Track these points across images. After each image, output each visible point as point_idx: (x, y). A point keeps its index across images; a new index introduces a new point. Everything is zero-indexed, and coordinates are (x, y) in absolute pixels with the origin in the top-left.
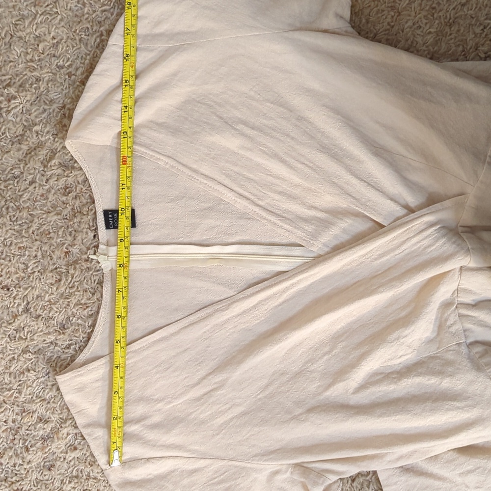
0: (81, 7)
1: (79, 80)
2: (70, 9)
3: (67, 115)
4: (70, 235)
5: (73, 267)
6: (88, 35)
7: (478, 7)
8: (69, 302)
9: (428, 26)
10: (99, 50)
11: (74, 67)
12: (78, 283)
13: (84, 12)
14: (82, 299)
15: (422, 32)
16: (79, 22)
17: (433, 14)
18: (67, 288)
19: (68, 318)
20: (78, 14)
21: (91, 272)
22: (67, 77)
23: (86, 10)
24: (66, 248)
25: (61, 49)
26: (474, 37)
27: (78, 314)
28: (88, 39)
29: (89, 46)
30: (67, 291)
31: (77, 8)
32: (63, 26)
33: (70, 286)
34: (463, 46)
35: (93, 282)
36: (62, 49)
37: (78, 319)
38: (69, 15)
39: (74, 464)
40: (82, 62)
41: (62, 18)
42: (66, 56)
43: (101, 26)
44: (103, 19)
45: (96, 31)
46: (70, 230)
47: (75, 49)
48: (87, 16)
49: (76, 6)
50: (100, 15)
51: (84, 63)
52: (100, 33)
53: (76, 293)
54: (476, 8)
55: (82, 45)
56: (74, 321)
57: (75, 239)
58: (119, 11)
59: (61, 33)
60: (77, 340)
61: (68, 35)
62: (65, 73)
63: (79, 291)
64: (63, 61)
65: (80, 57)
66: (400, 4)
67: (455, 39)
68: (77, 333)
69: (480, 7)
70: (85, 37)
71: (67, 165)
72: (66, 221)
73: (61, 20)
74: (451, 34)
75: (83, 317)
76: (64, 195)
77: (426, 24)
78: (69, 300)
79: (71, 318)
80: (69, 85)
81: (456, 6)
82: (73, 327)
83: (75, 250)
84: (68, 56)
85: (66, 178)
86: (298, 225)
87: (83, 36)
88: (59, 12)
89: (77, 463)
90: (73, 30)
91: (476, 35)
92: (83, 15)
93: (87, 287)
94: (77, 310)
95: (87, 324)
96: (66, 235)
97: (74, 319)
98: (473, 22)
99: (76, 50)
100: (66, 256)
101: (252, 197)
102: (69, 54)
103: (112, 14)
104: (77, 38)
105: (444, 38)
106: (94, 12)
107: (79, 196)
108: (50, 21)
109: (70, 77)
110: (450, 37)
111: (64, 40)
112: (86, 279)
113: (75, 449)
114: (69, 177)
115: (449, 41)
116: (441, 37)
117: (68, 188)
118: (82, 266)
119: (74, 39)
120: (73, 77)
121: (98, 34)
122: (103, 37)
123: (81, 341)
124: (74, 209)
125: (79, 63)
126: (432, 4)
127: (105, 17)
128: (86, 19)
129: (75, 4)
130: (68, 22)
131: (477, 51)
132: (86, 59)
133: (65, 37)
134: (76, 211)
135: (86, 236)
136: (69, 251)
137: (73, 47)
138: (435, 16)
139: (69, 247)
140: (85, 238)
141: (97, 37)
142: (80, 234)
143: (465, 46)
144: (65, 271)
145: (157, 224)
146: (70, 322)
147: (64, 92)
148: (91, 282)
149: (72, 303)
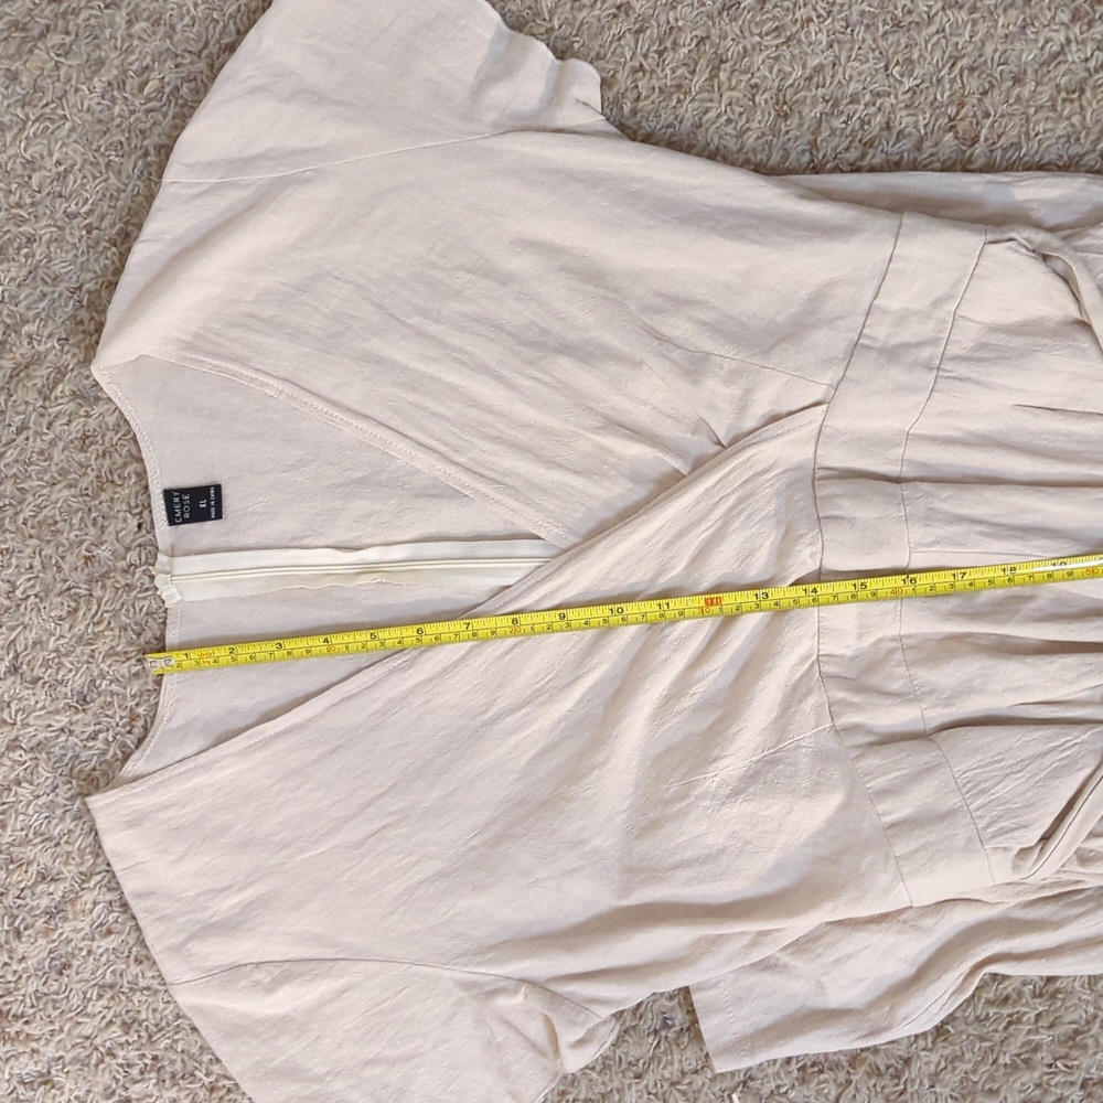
0: (108, 106)
1: (107, 238)
2: (88, 110)
3: (85, 303)
4: (94, 525)
5: (100, 583)
6: (123, 156)
7: (836, 82)
8: (93, 651)
9: (744, 117)
10: (143, 182)
11: (96, 214)
12: (110, 614)
13: (113, 114)
14: (118, 645)
15: (735, 129)
16: (105, 133)
17: (754, 96)
18: (89, 624)
19: (93, 681)
20: (102, 117)
21: (134, 593)
22: (84, 233)
23: (117, 110)
24: (86, 550)
25: (72, 183)
26: (829, 136)
27: (111, 673)
28: (122, 163)
29: (124, 176)
30: (90, 631)
31: (100, 108)
32: (75, 141)
33: (96, 620)
34: (811, 154)
35: (138, 611)
36: (75, 182)
37: (112, 682)
38: (87, 121)
39: (108, 961)
40: (112, 204)
41: (74, 126)
42: (82, 195)
43: (144, 139)
44: (148, 125)
45: (136, 147)
46: (94, 515)
47: (97, 182)
48: (118, 120)
49: (99, 104)
50: (144, 120)
51: (115, 207)
52: (143, 150)
53: (106, 633)
54: (831, 83)
55: (110, 174)
56: (103, 687)
57: (103, 532)
58: (177, 109)
59: (72, 154)
60: (109, 723)
61: (85, 157)
62: (82, 225)
63: (112, 630)
64: (77, 204)
65: (108, 195)
66: (691, 80)
67: (795, 142)
68: (109, 710)
69: (840, 82)
70: (116, 159)
71: (86, 395)
72: (86, 498)
73: (72, 130)
74: (787, 132)
75: (120, 678)
76: (83, 450)
77: (741, 114)
78: (93, 647)
79: (98, 682)
80: (88, 247)
81: (795, 80)
82: (102, 698)
83: (103, 553)
84: (87, 195)
85: (84, 419)
86: (529, 499)
87: (112, 158)
88: (68, 117)
89: (112, 957)
90: (94, 147)
91: (833, 132)
92: (113, 120)
93: (128, 621)
94: (110, 666)
95: (128, 691)
96: (86, 526)
97: (105, 682)
98: (828, 110)
99: (100, 183)
100: (86, 563)
101: (443, 449)
102: (86, 191)
103: (165, 116)
104: (102, 161)
105: (775, 140)
106: (133, 112)
107: (110, 452)
108: (52, 133)
109: (89, 232)
110: (787, 137)
111: (78, 167)
112: (125, 607)
113: (109, 932)
114: (90, 416)
115: (783, 143)
116: (771, 138)
117: (88, 437)
118: (117, 582)
119: (95, 164)
120: (95, 232)
121: (139, 153)
122: (149, 159)
123: (117, 725)
124: (101, 477)
125: (106, 207)
126: (750, 79)
127: (152, 121)
128: (117, 126)
129: (97, 100)
130: (86, 134)
131: (836, 161)
132: (118, 199)
133: (79, 161)
134: (105, 480)
135: (124, 526)
136: (94, 556)
137: (95, 178)
138: (757, 99)
139: (93, 548)
140: (123, 529)
141: (139, 158)
142: (114, 521)
143: (814, 152)
144: (86, 592)
145: (264, 514)
146: (97, 688)
147: (80, 260)
148: (135, 613)
149: (100, 653)
